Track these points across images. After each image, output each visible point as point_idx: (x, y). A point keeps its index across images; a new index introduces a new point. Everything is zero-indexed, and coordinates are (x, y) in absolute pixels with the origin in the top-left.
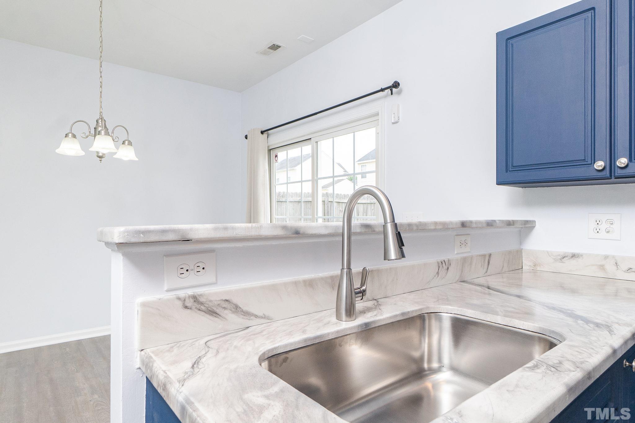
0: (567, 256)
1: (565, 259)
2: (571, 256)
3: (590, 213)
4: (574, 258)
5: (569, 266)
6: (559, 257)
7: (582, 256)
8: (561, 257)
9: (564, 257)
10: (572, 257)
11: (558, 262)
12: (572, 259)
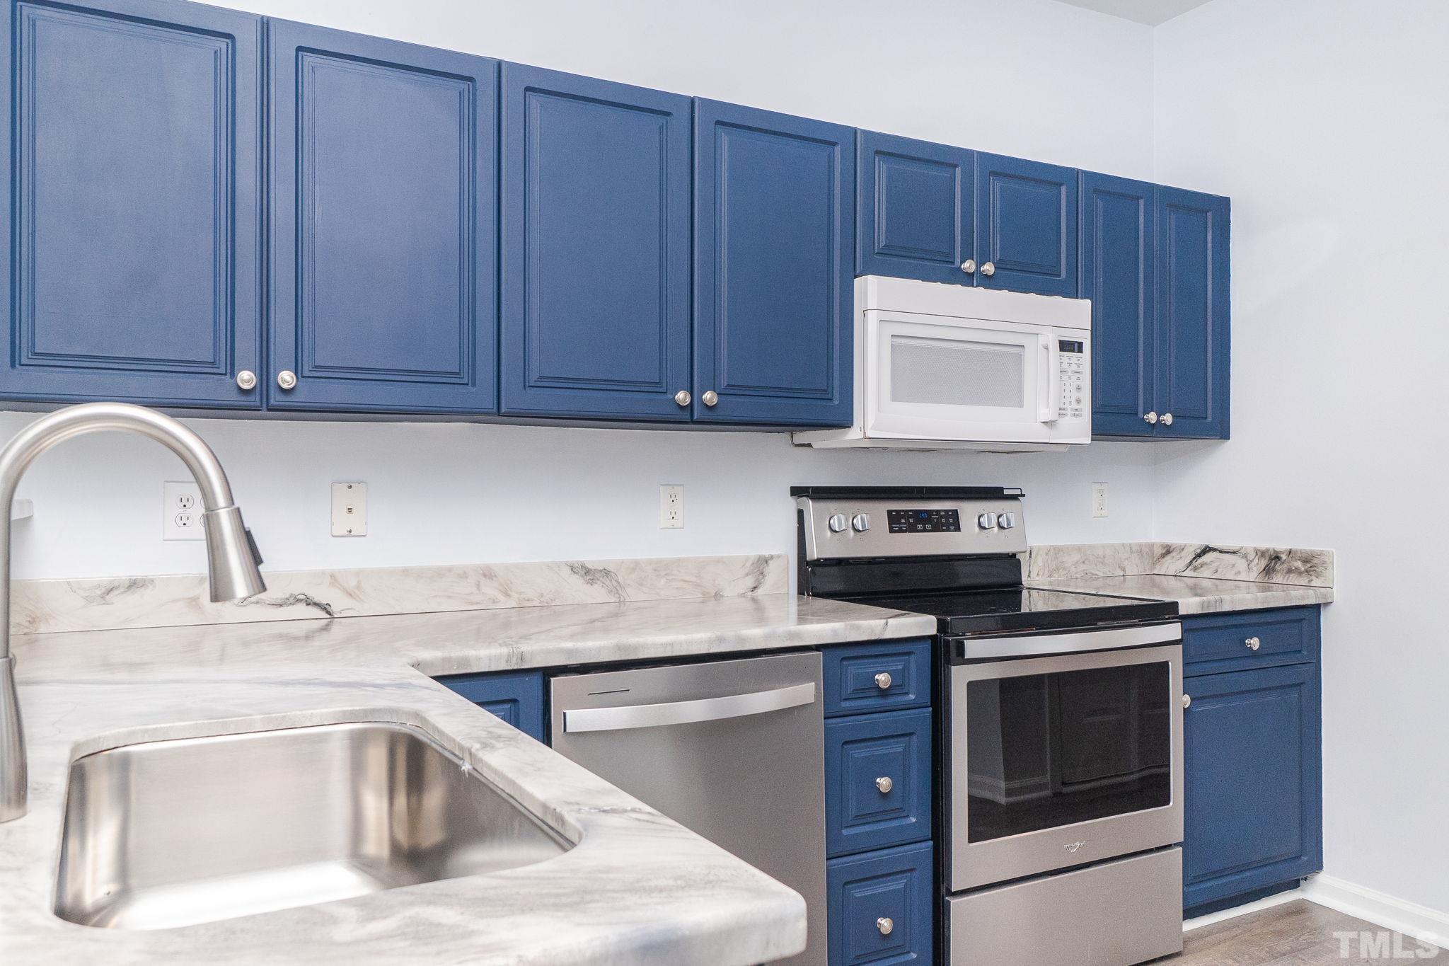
0: (117, 588)
1: (111, 594)
2: (127, 584)
3: (167, 482)
4: (133, 589)
5: (124, 606)
6: (99, 592)
7: (153, 581)
8: (104, 590)
9: (111, 590)
10: (130, 587)
11: (95, 604)
12: (130, 592)
